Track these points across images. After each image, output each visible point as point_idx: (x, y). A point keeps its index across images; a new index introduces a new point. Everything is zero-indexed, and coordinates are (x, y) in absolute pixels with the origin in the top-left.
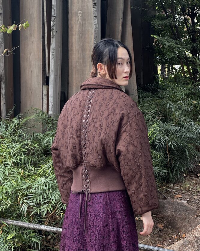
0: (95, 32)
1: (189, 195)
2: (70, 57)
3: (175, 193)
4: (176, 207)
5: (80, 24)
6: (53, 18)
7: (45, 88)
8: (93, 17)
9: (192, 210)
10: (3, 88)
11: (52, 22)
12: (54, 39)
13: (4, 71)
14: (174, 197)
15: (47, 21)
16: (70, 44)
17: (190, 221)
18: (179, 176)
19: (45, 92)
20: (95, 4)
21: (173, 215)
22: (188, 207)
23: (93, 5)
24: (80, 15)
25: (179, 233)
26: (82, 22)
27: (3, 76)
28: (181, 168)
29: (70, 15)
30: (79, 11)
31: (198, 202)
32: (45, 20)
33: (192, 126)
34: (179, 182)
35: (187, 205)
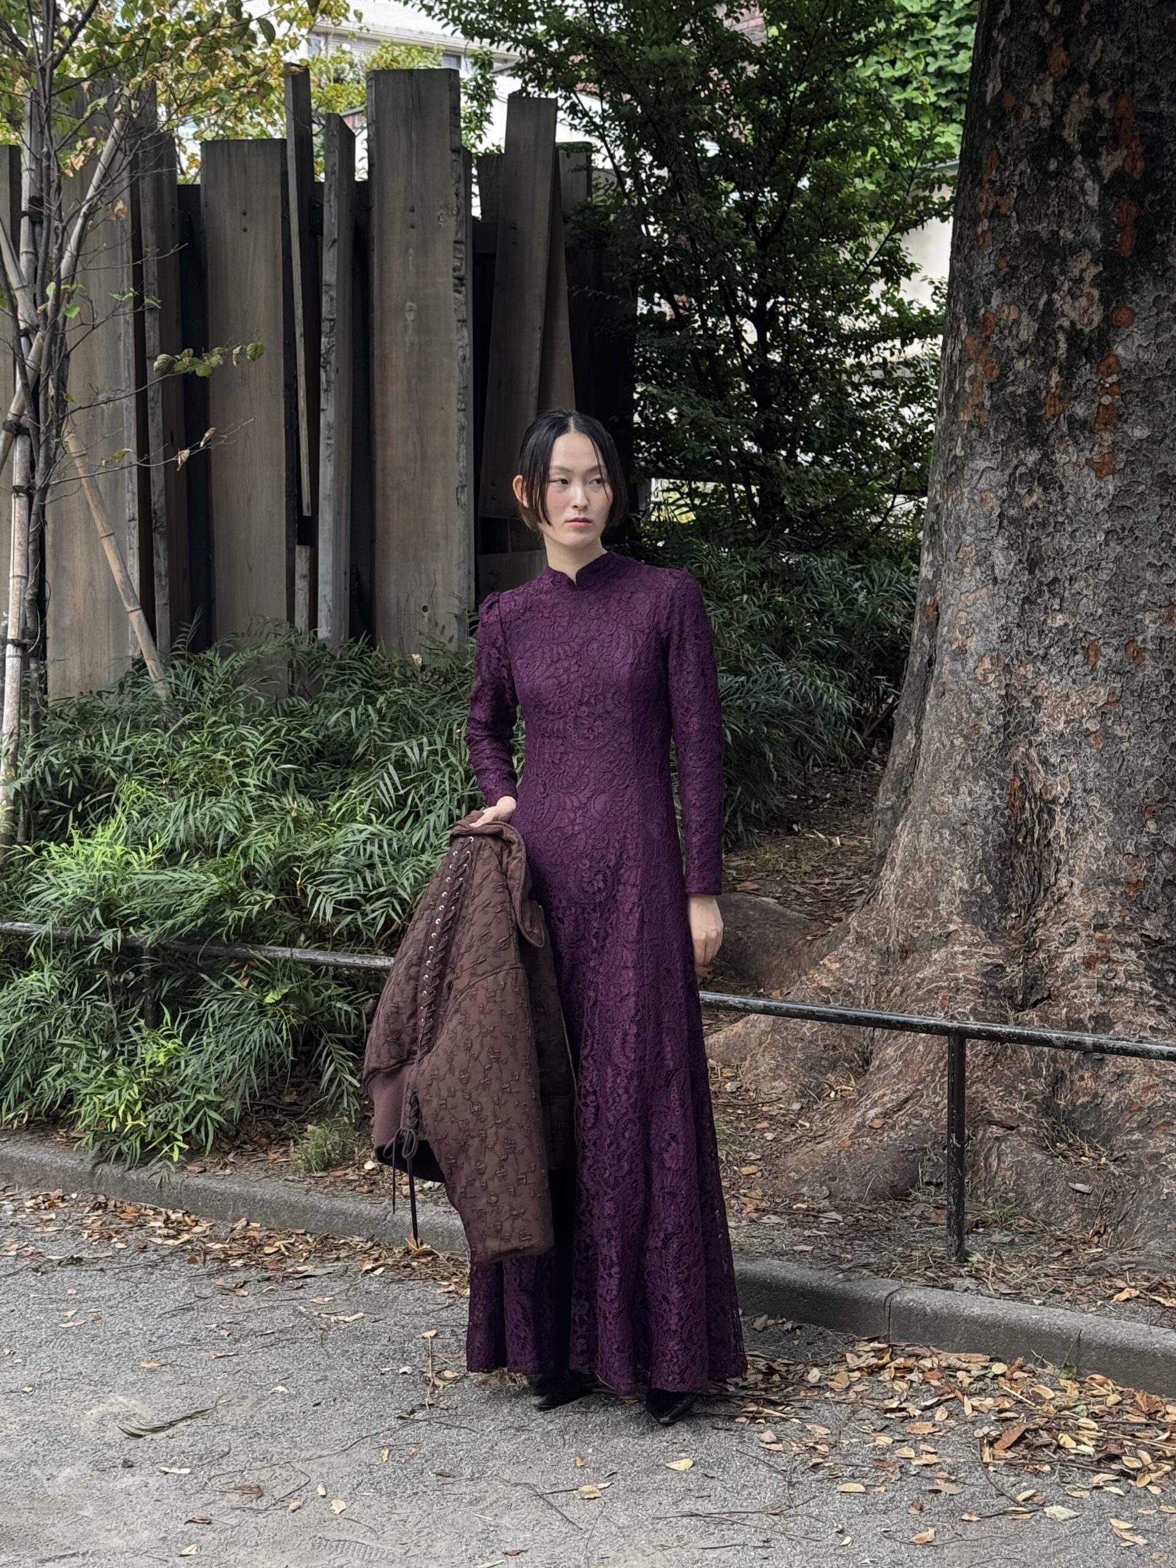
0: (461, 372)
1: (779, 884)
2: (379, 453)
3: (734, 879)
4: (746, 915)
5: (412, 344)
6: (325, 326)
7: (302, 554)
8: (454, 324)
9: (798, 921)
10: (161, 553)
11: (323, 340)
12: (332, 394)
13: (163, 499)
14: (735, 890)
15: (305, 335)
16: (378, 412)
17: (792, 953)
18: (740, 828)
19: (302, 566)
20: (460, 279)
21: (740, 939)
22: (782, 915)
23: (455, 285)
24: (410, 317)
25: (759, 988)
26: (416, 340)
27: (159, 513)
28: (748, 805)
29: (377, 314)
30: (409, 304)
31: (808, 900)
32: (299, 330)
33: (779, 674)
34: (740, 848)
35: (780, 908)
